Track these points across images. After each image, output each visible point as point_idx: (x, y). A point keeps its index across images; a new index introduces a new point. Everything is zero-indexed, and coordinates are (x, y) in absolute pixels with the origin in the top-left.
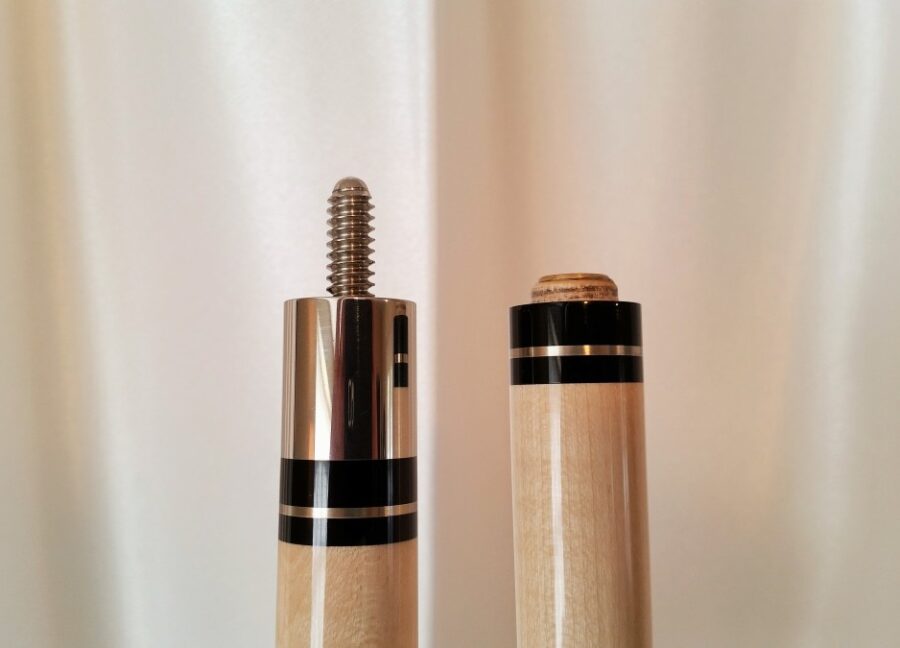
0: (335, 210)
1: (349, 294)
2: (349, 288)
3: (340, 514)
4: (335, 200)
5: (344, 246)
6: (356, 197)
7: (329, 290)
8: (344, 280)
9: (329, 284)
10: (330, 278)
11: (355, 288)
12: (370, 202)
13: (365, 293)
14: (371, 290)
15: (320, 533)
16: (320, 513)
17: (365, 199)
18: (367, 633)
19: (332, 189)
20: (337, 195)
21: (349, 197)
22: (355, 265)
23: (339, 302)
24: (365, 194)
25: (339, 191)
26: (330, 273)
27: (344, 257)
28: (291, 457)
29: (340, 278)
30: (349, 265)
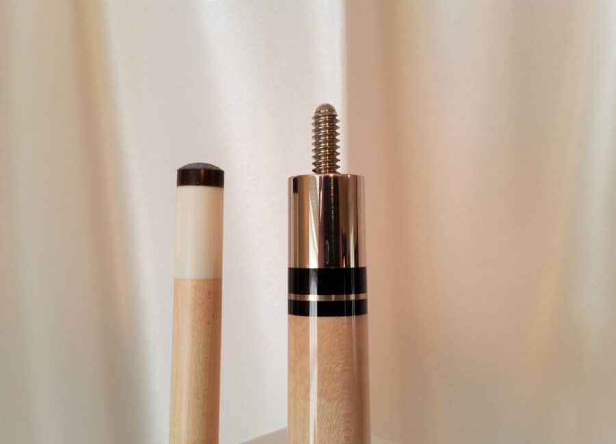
0: (317, 124)
1: (326, 173)
2: (326, 169)
3: (323, 298)
4: (317, 117)
5: (322, 145)
6: (328, 116)
7: (314, 171)
8: (323, 165)
9: (314, 167)
10: (314, 164)
11: (329, 169)
12: (337, 118)
13: (334, 172)
14: (338, 170)
15: (313, 309)
16: (313, 298)
17: (335, 116)
18: (344, 365)
19: (314, 111)
20: (318, 114)
21: (325, 116)
22: (329, 155)
23: (320, 178)
24: (334, 113)
25: (319, 112)
26: (314, 161)
27: (323, 151)
28: (293, 267)
29: (320, 163)
30: (325, 156)
